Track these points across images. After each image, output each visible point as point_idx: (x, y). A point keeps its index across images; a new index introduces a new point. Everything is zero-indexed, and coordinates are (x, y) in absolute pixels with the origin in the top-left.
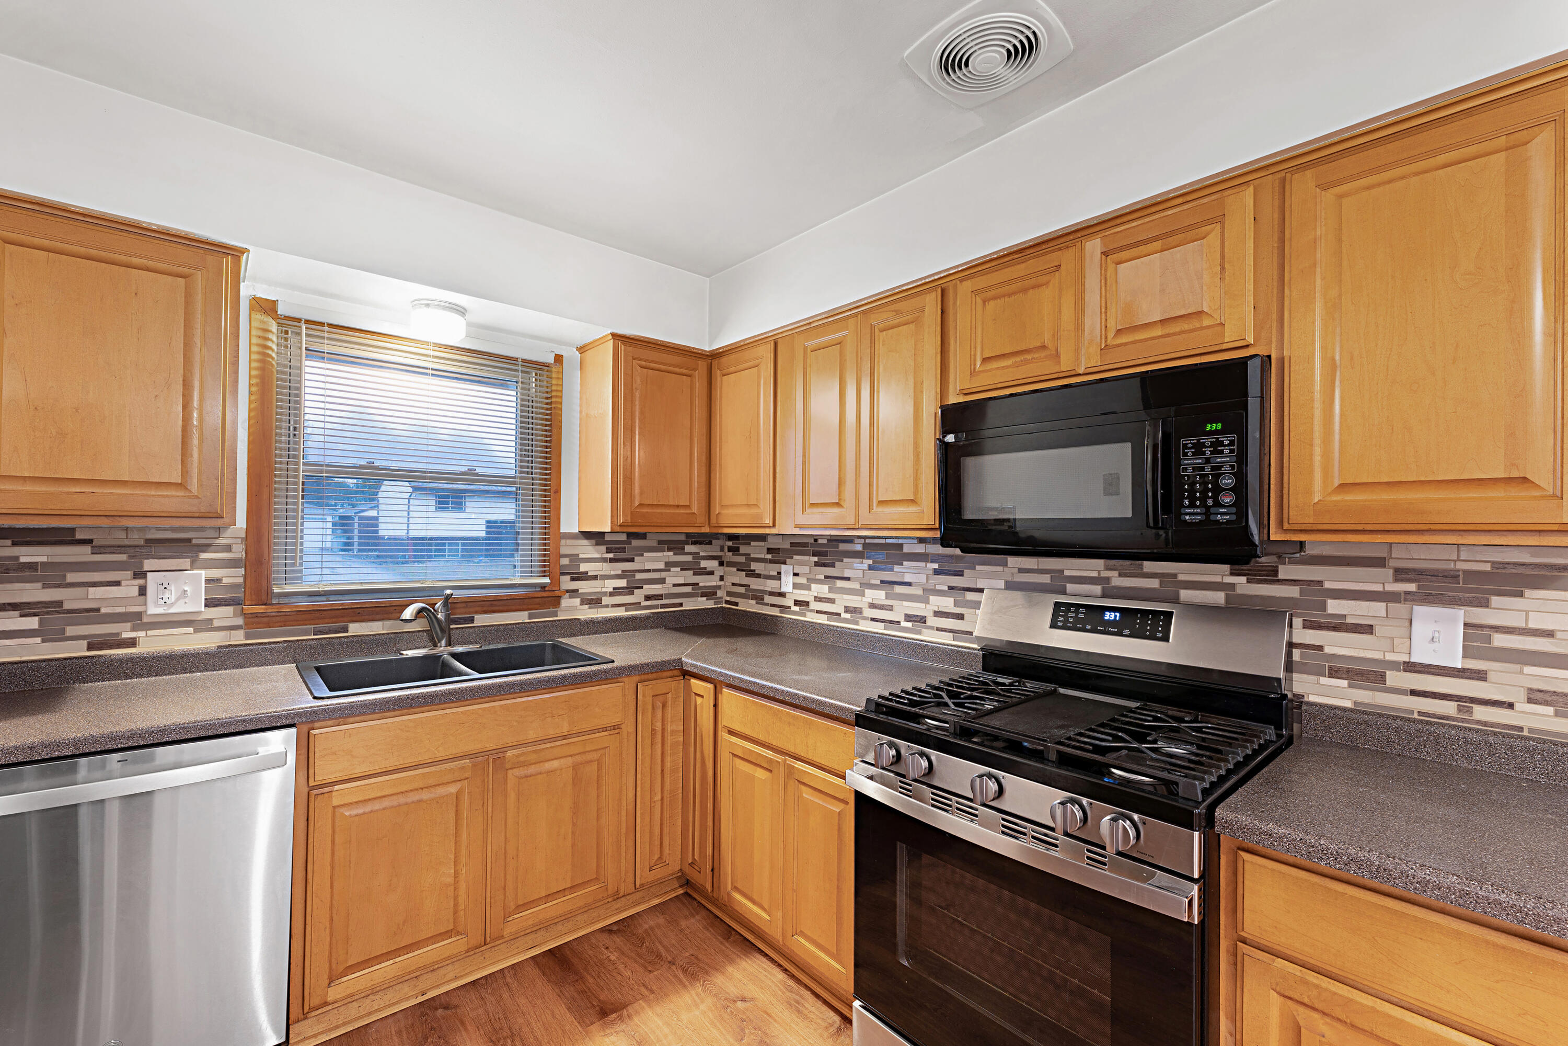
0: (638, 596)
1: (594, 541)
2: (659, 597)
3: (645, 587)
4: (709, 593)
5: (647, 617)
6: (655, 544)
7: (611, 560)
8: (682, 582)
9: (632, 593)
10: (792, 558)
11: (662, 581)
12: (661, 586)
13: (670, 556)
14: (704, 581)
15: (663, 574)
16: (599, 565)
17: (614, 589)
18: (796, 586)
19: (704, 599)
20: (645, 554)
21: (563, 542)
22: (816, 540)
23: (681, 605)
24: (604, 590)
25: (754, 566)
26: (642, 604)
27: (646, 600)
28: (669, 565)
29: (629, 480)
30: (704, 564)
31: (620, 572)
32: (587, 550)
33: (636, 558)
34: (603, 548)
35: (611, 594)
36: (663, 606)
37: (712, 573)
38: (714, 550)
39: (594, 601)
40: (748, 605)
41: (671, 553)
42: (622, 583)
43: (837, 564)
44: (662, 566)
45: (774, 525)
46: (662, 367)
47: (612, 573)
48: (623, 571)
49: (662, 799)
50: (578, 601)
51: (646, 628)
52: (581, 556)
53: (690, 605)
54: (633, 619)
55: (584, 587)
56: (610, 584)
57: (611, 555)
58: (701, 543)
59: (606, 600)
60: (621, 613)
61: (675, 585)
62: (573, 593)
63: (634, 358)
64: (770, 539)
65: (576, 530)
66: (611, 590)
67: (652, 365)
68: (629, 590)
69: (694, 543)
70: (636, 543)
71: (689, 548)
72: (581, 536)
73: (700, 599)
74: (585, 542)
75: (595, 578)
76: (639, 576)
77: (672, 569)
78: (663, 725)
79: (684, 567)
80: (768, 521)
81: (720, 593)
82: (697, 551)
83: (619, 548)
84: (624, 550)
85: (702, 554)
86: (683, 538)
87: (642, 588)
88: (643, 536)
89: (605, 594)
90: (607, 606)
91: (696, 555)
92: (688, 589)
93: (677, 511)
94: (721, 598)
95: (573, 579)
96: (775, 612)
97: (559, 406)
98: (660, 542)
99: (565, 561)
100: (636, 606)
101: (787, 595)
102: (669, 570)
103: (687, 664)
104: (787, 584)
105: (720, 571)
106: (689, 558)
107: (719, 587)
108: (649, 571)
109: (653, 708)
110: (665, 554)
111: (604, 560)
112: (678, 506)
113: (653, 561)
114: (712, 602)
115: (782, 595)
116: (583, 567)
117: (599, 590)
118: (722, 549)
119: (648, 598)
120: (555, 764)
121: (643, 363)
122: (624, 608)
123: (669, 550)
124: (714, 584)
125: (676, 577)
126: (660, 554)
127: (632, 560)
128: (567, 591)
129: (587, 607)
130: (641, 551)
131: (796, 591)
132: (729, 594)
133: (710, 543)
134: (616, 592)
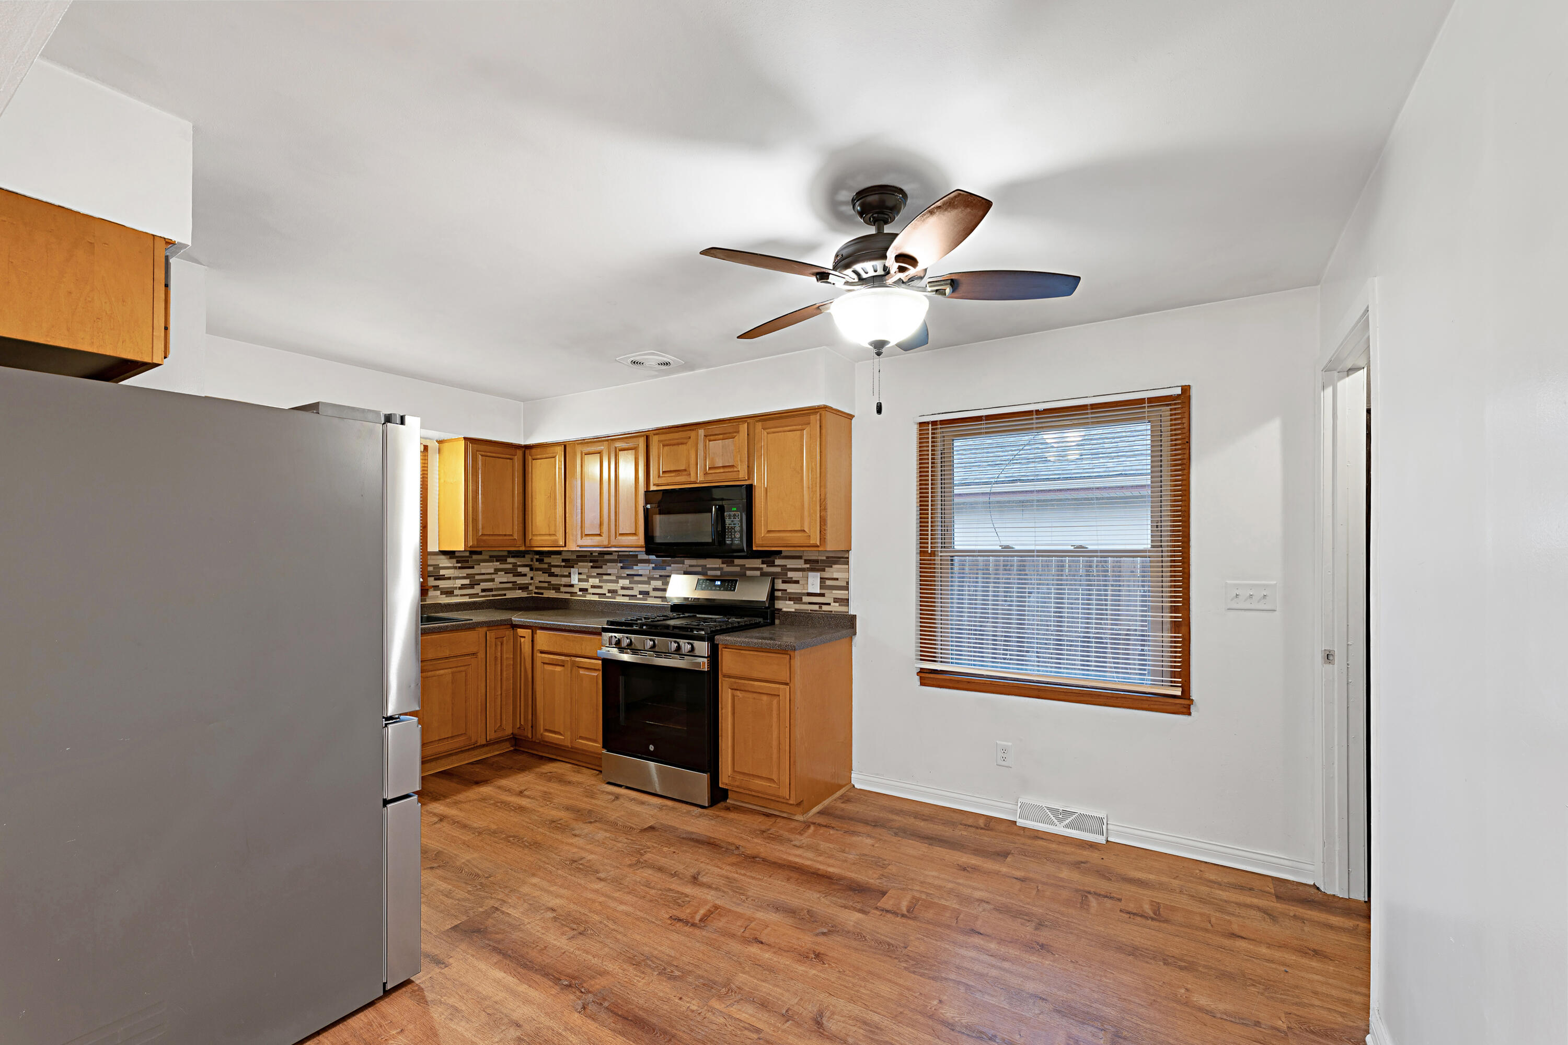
0: (477, 590)
1: (448, 557)
2: (491, 590)
3: (481, 584)
4: (524, 588)
5: (483, 602)
6: (487, 557)
7: (460, 568)
8: (506, 581)
9: (473, 588)
10: (577, 564)
11: (493, 580)
12: (492, 583)
13: (497, 565)
14: (520, 580)
15: (493, 576)
16: (452, 571)
17: (462, 585)
18: (580, 580)
19: (521, 591)
20: (481, 564)
21: (429, 557)
22: (592, 554)
23: (505, 595)
24: (455, 586)
25: (555, 570)
26: (480, 594)
27: (482, 592)
28: (497, 571)
29: (475, 520)
30: (520, 569)
31: (465, 575)
32: (444, 562)
33: (475, 566)
34: (454, 560)
35: (460, 588)
36: (493, 596)
37: (525, 575)
38: (527, 560)
39: (449, 592)
40: (552, 594)
41: (498, 563)
42: (467, 582)
43: (604, 566)
44: (492, 571)
45: (565, 546)
46: (494, 455)
47: (460, 575)
48: (467, 574)
49: (501, 694)
50: (439, 592)
51: (483, 608)
52: (440, 565)
53: (511, 595)
54: (474, 603)
55: (443, 584)
56: (459, 583)
57: (459, 565)
58: (518, 557)
59: (456, 592)
60: (466, 599)
61: (501, 583)
62: (436, 588)
63: (477, 451)
64: (563, 554)
65: (437, 550)
66: (460, 586)
67: (489, 454)
68: (471, 586)
69: (513, 557)
70: (475, 557)
71: (510, 560)
72: (440, 552)
73: (517, 591)
74: (443, 557)
75: (449, 578)
76: (477, 577)
77: (499, 573)
78: (501, 654)
79: (507, 572)
80: (561, 543)
81: (530, 588)
82: (515, 562)
83: (464, 560)
84: (467, 561)
85: (518, 563)
86: (506, 554)
87: (479, 584)
88: (480, 553)
89: (456, 588)
90: (457, 595)
91: (515, 565)
92: (510, 585)
93: (505, 538)
94: (532, 590)
95: (436, 579)
96: (568, 596)
97: (426, 476)
98: (491, 557)
99: (430, 569)
100: (476, 595)
101: (575, 586)
102: (497, 574)
103: (515, 621)
104: (575, 579)
105: (531, 574)
106: (510, 566)
107: (531, 584)
108: (484, 574)
109: (496, 645)
110: (494, 563)
111: (455, 568)
112: (505, 535)
113: (487, 568)
114: (526, 593)
115: (572, 586)
116: (442, 572)
117: (452, 586)
118: (532, 560)
119: (483, 590)
120: (442, 672)
121: (483, 453)
122: (468, 597)
123: (497, 561)
124: (527, 582)
125: (501, 578)
126: (491, 564)
127: (473, 568)
128: (433, 586)
129: (444, 596)
130: (478, 562)
131: (580, 583)
132: (537, 588)
133: (524, 557)
134: (463, 587)
